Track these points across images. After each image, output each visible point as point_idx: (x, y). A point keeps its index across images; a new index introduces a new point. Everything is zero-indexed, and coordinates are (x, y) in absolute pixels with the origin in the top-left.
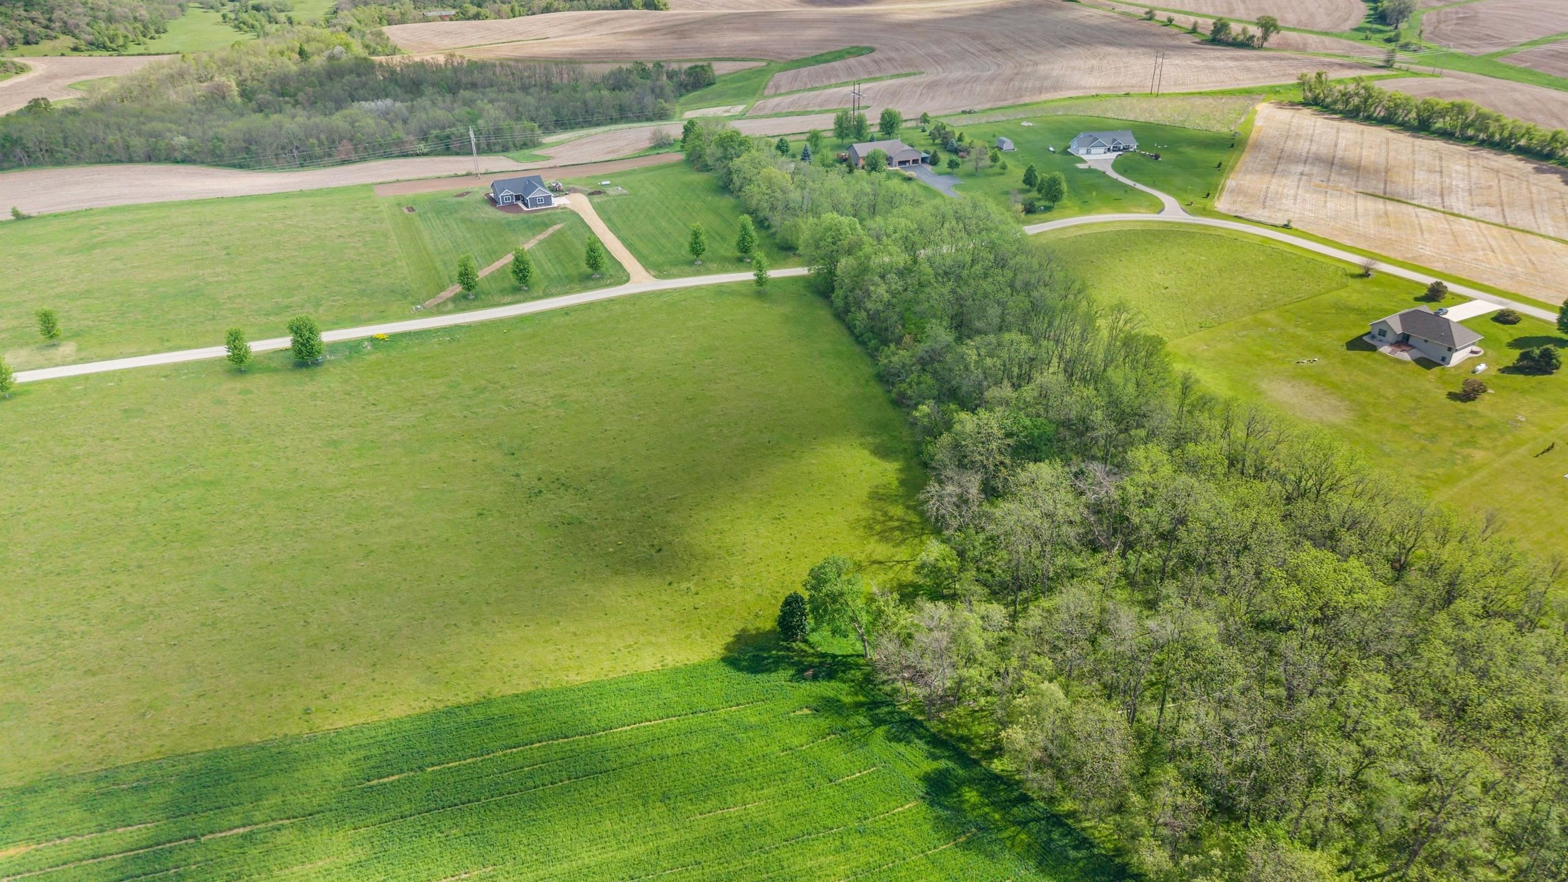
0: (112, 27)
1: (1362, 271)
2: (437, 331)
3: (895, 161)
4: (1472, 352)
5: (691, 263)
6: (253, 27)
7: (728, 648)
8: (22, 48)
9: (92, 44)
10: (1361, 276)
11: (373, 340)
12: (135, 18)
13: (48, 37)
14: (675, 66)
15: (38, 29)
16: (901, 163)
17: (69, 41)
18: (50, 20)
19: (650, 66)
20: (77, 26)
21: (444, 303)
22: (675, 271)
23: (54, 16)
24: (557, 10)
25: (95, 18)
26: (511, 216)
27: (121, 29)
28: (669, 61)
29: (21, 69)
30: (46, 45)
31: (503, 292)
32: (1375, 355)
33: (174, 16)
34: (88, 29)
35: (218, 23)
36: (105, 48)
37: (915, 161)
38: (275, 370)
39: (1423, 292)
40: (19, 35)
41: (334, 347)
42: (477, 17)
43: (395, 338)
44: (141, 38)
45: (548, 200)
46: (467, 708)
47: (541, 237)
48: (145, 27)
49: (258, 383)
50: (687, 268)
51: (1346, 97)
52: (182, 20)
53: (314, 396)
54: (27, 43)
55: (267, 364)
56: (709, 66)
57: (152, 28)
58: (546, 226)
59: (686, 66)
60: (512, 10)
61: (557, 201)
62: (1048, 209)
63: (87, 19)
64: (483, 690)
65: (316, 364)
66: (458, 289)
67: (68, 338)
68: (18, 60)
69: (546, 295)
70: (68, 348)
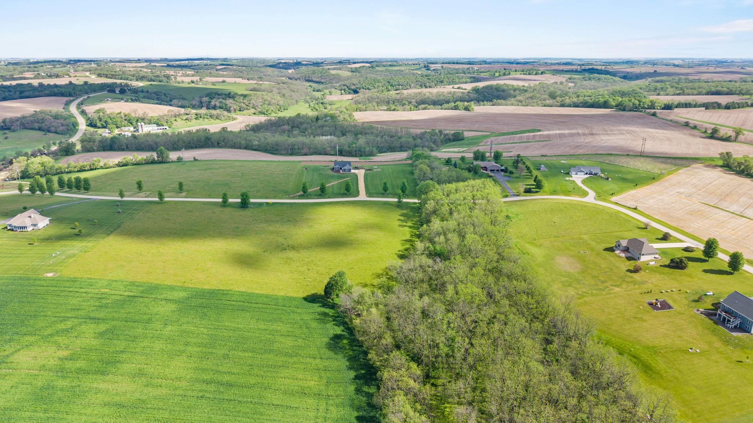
0: (269, 107)
1: (643, 226)
2: (288, 203)
3: (488, 169)
4: (655, 258)
5: (383, 194)
6: (317, 110)
7: (307, 296)
8: (238, 112)
9: (260, 112)
10: (644, 228)
11: (267, 203)
12: (278, 104)
13: (247, 109)
14: (447, 132)
15: (245, 106)
16: (491, 170)
17: (253, 111)
18: (249, 103)
19: (437, 131)
20: (257, 106)
21: (296, 196)
22: (375, 195)
23: (251, 102)
24: (429, 109)
25: (264, 103)
26: (335, 174)
27: (272, 108)
28: (445, 130)
29: (234, 119)
30: (246, 112)
31: (316, 195)
32: (612, 253)
33: (293, 104)
34: (261, 107)
35: (307, 108)
36: (264, 114)
37: (498, 170)
38: (234, 207)
39: (660, 236)
40: (238, 108)
41: (254, 204)
42: (394, 110)
43: (274, 204)
44: (277, 111)
45: (350, 170)
46: (223, 290)
47: (340, 181)
48: (280, 108)
49: (228, 210)
50: (381, 195)
51: (740, 164)
52: (296, 106)
53: (240, 216)
54: (240, 111)
55: (233, 205)
56: (463, 133)
57: (282, 108)
58: (344, 178)
59: (453, 132)
60: (410, 108)
61: (353, 171)
62: (537, 192)
63: (261, 104)
64: (231, 288)
65: (247, 207)
66: (302, 193)
67: (186, 191)
68: (234, 116)
69: (329, 198)
70: (184, 194)
